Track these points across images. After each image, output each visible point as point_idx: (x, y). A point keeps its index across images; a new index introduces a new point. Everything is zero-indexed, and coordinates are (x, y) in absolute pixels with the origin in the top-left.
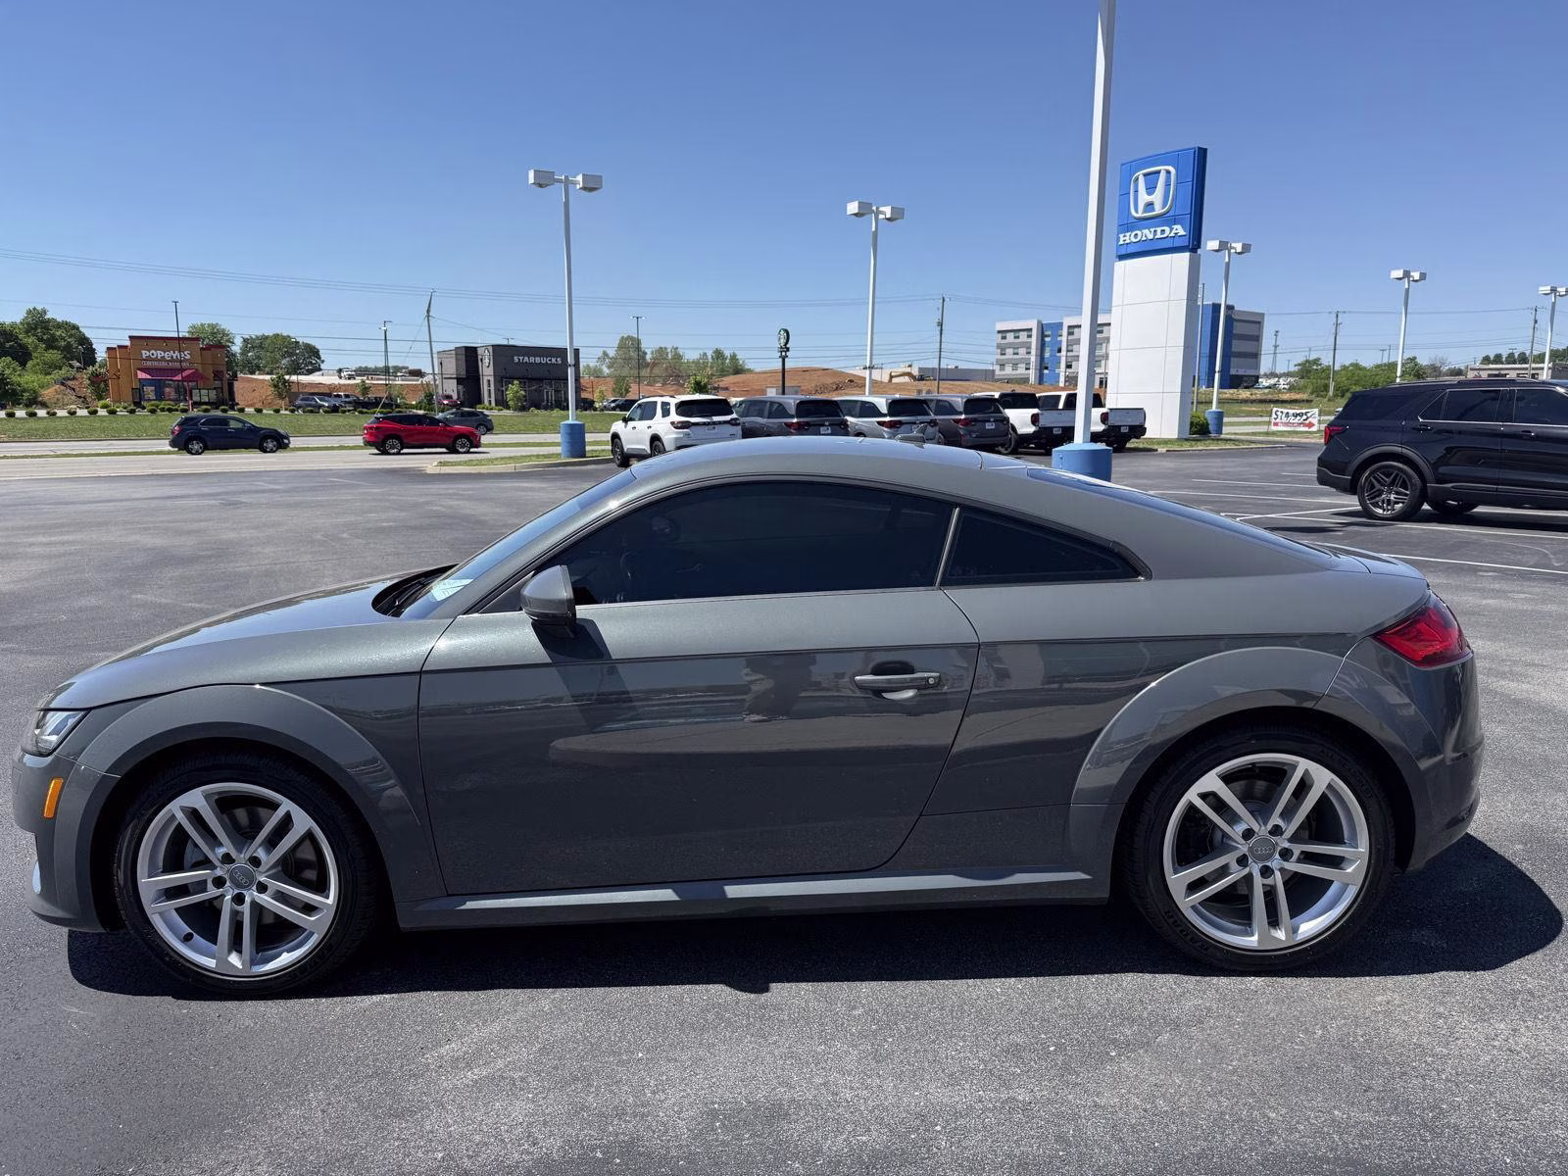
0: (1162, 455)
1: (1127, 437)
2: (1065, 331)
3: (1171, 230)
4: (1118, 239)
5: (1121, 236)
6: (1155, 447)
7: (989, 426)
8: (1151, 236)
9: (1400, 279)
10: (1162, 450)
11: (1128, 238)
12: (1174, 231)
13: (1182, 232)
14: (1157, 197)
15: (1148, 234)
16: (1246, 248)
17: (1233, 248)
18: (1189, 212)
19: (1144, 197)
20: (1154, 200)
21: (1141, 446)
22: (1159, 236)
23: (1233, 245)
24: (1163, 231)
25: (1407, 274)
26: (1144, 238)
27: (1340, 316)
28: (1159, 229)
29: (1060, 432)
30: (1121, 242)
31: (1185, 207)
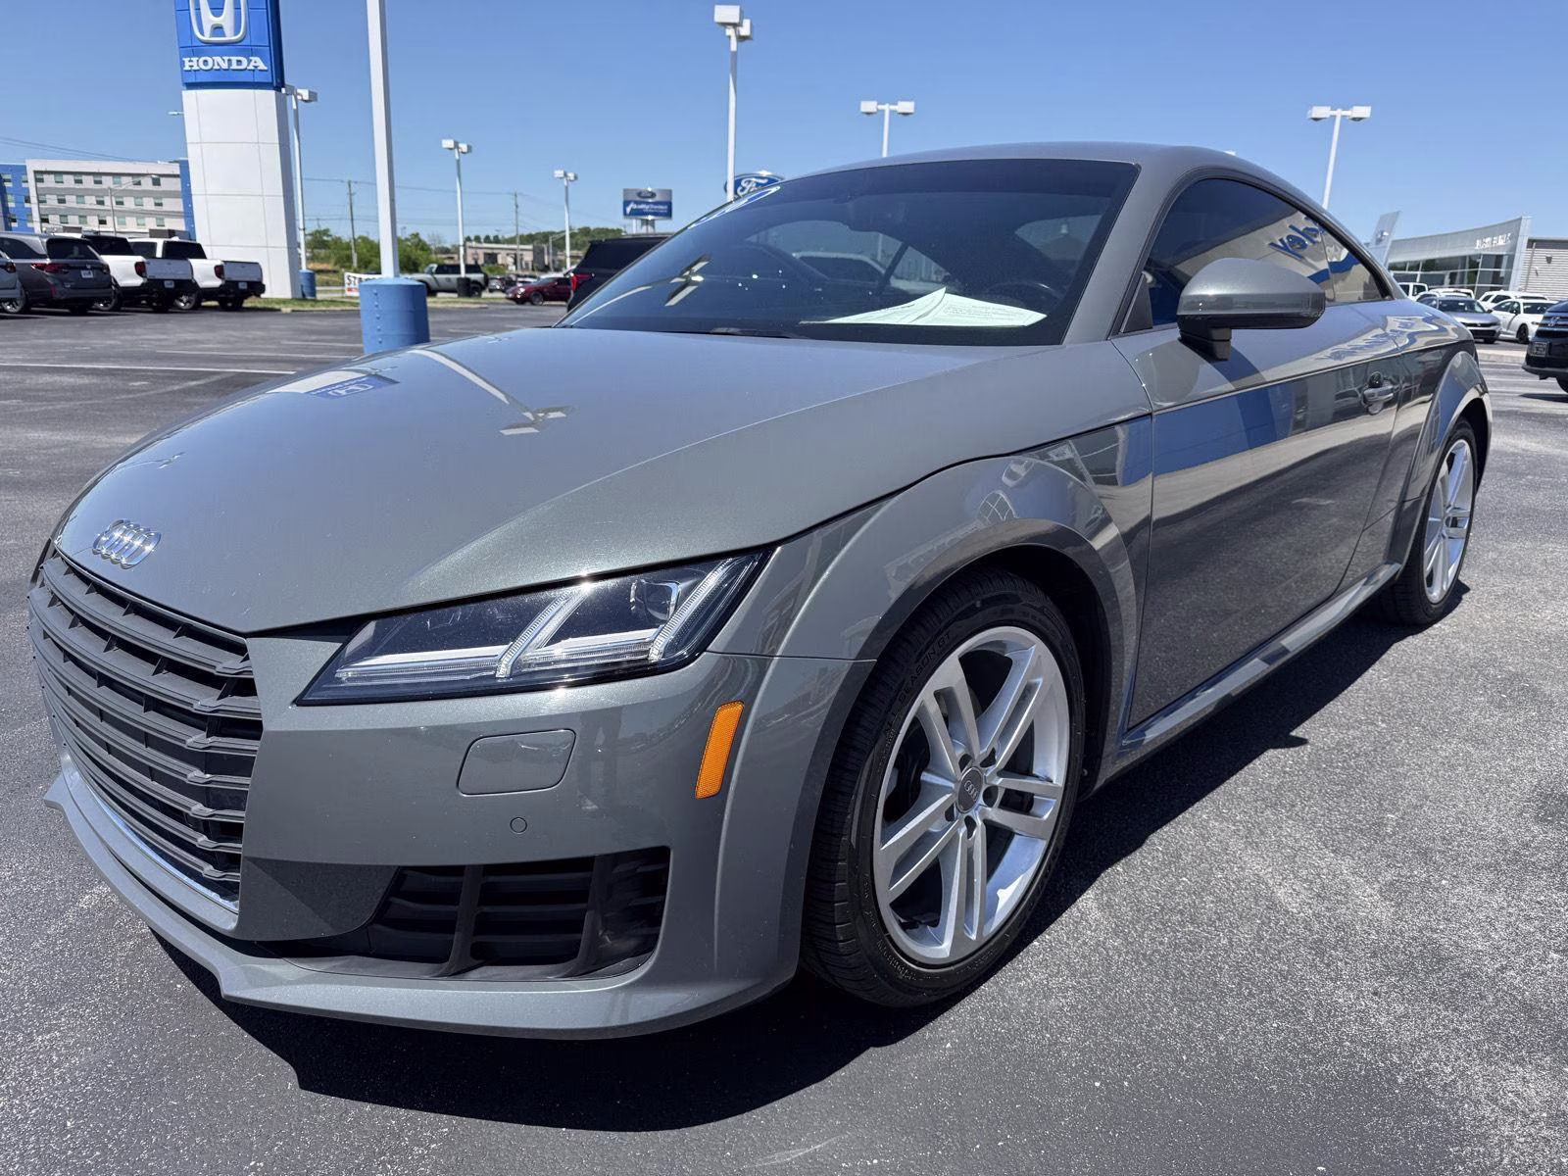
0: (286, 314)
1: (246, 295)
2: (31, 177)
3: (249, 61)
4: (183, 64)
5: (186, 60)
6: (277, 307)
7: (86, 275)
8: (225, 66)
9: (451, 149)
10: (286, 309)
11: (193, 63)
12: (252, 63)
13: (262, 66)
14: (226, 19)
15: (220, 62)
16: (313, 97)
17: (299, 94)
18: (267, 44)
19: (209, 19)
20: (223, 24)
21: (259, 306)
22: (234, 66)
23: (299, 91)
24: (239, 62)
25: (456, 145)
26: (216, 67)
27: (352, 185)
28: (234, 59)
29: (172, 286)
30: (187, 68)
31: (264, 40)
